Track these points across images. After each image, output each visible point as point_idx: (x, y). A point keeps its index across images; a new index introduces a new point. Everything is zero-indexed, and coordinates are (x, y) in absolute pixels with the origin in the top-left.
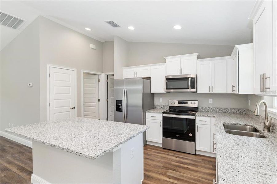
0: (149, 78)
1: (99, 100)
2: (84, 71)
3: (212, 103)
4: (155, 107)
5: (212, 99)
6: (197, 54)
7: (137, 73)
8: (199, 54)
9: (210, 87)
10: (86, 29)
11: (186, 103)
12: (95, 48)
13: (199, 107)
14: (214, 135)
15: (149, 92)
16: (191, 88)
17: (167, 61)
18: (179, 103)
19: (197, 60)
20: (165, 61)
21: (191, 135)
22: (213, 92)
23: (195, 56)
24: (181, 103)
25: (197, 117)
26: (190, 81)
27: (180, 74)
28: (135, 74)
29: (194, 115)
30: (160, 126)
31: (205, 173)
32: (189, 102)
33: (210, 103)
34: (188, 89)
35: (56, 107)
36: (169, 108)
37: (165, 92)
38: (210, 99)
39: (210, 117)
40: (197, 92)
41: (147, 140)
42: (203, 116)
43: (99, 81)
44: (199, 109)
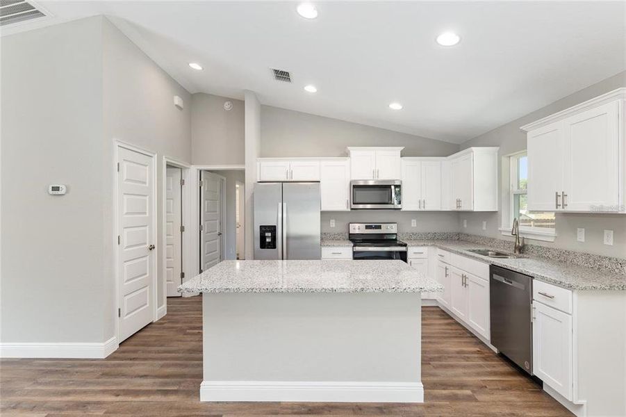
1: (182, 229)
2: (169, 161)
3: (415, 226)
4: (323, 236)
5: (415, 221)
6: (402, 148)
8: (404, 148)
10: (191, 65)
11: (379, 227)
12: (182, 107)
13: (398, 234)
18: (367, 227)
19: (401, 159)
20: (348, 155)
22: (424, 207)
23: (398, 150)
24: (370, 229)
25: (409, 248)
26: (393, 192)
27: (375, 179)
28: (288, 173)
29: (405, 245)
31: (440, 324)
32: (384, 226)
33: (413, 226)
34: (390, 203)
35: (127, 247)
36: (348, 236)
37: (349, 210)
38: (413, 220)
39: (427, 245)
40: (401, 209)
42: (418, 246)
43: (182, 182)
44: (398, 237)
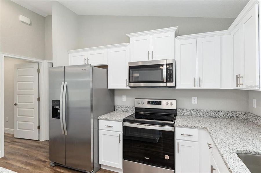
0: (105, 67)
1: (39, 99)
3: (196, 103)
4: (116, 108)
5: (196, 98)
6: (176, 28)
7: (88, 59)
8: (178, 28)
9: (196, 79)
11: (160, 103)
12: (29, 23)
13: (178, 110)
14: (212, 169)
15: (106, 87)
16: (167, 81)
17: (131, 39)
18: (149, 103)
19: (175, 38)
20: (128, 40)
21: (167, 157)
22: (200, 86)
23: (171, 31)
24: (152, 104)
25: (176, 128)
26: (165, 71)
27: (150, 60)
28: (85, 60)
29: (173, 125)
30: (120, 141)
32: (164, 102)
33: (193, 103)
34: (163, 82)
36: (134, 110)
37: (128, 88)
38: (193, 98)
39: (198, 128)
40: (175, 87)
41: (99, 163)
43: (39, 71)
44: (178, 112)
